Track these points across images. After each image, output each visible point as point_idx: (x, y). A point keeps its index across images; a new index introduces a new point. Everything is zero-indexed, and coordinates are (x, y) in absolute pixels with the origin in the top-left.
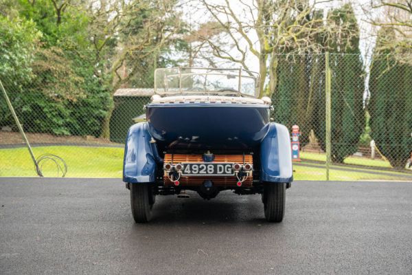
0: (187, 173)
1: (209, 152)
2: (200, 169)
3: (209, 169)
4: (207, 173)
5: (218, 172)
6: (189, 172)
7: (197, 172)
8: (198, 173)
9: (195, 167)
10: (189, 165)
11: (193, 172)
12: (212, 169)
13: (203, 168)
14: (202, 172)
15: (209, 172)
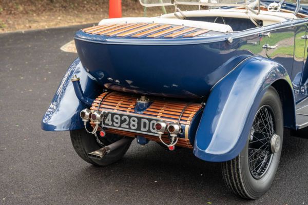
0: (108, 125)
1: (143, 98)
2: (123, 122)
3: (132, 123)
4: (130, 128)
5: (142, 129)
6: (110, 123)
7: (118, 125)
8: (120, 127)
9: (117, 118)
10: (110, 115)
11: (115, 124)
12: (136, 123)
13: (125, 120)
14: (124, 125)
15: (132, 127)
